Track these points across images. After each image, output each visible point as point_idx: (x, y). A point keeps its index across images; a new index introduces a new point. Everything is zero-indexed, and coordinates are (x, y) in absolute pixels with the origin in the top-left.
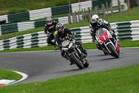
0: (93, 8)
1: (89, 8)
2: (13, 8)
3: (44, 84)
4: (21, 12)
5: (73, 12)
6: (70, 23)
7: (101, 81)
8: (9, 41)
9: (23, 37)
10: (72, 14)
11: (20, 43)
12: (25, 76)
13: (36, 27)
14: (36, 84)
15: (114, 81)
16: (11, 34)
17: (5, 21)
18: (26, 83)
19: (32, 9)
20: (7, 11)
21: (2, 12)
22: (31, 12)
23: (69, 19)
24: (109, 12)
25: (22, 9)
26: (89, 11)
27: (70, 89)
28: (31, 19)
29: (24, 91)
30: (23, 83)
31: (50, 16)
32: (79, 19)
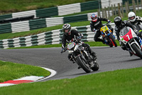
0: (123, 3)
1: (119, 4)
2: (41, 3)
3: (73, 81)
4: (50, 7)
5: (103, 7)
8: (37, 37)
9: (52, 33)
10: (102, 10)
11: (49, 38)
12: (53, 73)
13: (65, 23)
14: (65, 81)
16: (39, 30)
17: (33, 16)
18: (55, 80)
19: (61, 5)
20: (35, 6)
21: (30, 7)
22: (59, 7)
23: (99, 14)
24: (140, 8)
25: (51, 4)
26: (119, 7)
27: (100, 86)
28: (59, 15)
29: (53, 88)
30: (52, 80)
31: (79, 11)
32: (109, 15)
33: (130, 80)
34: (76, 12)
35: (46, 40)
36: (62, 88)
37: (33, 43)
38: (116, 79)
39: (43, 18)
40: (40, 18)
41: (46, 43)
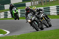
3: (18, 37)
6: (32, 5)
7: (48, 36)
10: (33, 1)
14: (14, 37)
15: (55, 36)
16: (1, 11)
18: (9, 36)
23: (31, 3)
30: (7, 36)
31: (21, 2)
32: (37, 4)
33: (47, 36)
34: (20, 2)
35: (5, 16)
38: (40, 35)
40: (1, 5)
41: (4, 18)
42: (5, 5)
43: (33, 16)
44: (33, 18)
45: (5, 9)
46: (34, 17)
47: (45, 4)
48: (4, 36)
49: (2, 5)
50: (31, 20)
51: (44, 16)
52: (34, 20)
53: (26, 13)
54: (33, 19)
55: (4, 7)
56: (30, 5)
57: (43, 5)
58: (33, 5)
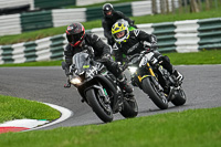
6: (155, 13)
8: (35, 45)
9: (64, 38)
11: (58, 49)
12: (66, 113)
13: (89, 19)
16: (40, 32)
17: (28, 7)
27: (156, 140)
29: (67, 142)
30: (63, 126)
32: (173, 6)
33: (213, 130)
35: (53, 52)
36: (83, 142)
37: (27, 57)
38: (186, 126)
39: (47, 9)
40: (41, 10)
41: (52, 58)
42: (54, 11)
43: (92, 64)
44: (92, 72)
45: (56, 25)
46: (95, 68)
47: (204, 9)
48: (50, 129)
49: (44, 12)
50: (83, 77)
51: (156, 61)
52: (97, 80)
53: (68, 47)
54: (90, 74)
55: (50, 20)
56: (150, 12)
57: (197, 10)
58: (159, 11)
